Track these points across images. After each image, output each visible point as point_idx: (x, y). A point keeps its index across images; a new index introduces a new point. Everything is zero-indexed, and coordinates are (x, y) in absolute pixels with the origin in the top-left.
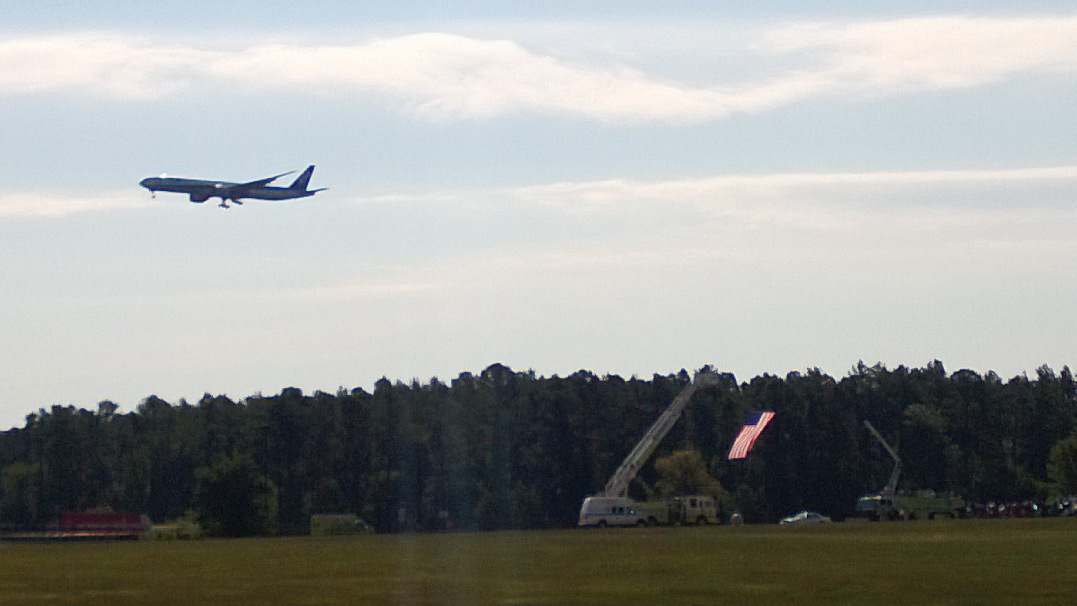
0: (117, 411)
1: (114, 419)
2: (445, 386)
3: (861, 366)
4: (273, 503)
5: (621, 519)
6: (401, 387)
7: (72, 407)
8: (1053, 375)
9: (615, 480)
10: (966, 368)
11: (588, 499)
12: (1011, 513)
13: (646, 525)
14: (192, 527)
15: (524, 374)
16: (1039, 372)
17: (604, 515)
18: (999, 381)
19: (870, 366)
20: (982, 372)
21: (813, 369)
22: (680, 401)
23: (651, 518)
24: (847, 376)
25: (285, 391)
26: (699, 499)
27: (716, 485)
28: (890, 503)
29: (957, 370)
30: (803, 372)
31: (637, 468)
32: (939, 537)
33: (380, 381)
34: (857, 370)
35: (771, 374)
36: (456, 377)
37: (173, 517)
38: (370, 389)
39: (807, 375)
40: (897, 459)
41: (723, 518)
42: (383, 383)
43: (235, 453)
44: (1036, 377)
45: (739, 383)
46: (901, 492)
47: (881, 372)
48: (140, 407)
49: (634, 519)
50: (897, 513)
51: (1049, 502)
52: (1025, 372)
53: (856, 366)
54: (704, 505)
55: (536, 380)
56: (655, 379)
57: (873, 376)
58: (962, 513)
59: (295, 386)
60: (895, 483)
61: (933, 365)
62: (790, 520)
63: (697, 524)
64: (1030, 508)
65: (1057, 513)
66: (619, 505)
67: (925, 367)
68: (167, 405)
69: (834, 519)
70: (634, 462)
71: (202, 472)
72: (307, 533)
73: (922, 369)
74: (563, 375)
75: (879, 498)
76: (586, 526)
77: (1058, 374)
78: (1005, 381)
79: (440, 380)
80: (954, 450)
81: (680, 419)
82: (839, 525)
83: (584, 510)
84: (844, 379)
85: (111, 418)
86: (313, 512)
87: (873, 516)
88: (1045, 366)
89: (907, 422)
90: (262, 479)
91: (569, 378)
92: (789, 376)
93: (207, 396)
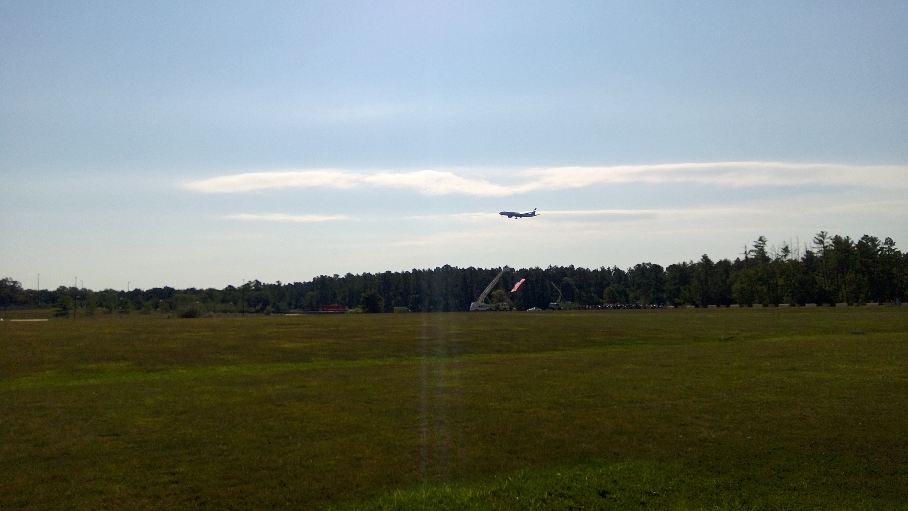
0: (339, 277)
1: (338, 280)
2: (432, 271)
3: (550, 266)
4: (383, 304)
5: (482, 309)
6: (420, 271)
7: (326, 276)
8: (605, 269)
9: (480, 298)
10: (580, 267)
11: (472, 303)
12: (593, 308)
13: (489, 311)
14: (360, 310)
15: (455, 268)
16: (601, 268)
17: (477, 308)
18: (590, 271)
19: (553, 266)
20: (585, 268)
21: (537, 267)
22: (499, 275)
23: (490, 309)
24: (547, 269)
25: (386, 272)
26: (504, 303)
27: (509, 300)
28: (558, 305)
29: (578, 268)
30: (534, 268)
31: (487, 294)
32: (572, 315)
33: (413, 269)
34: (549, 267)
35: (525, 268)
36: (435, 268)
37: (355, 308)
38: (411, 272)
39: (535, 268)
40: (560, 292)
41: (511, 309)
42: (414, 270)
43: (372, 289)
44: (600, 270)
45: (516, 271)
46: (562, 302)
47: (556, 268)
48: (345, 276)
49: (485, 309)
50: (560, 308)
51: (604, 305)
52: (597, 268)
53: (549, 266)
54: (505, 305)
55: (458, 270)
56: (492, 269)
57: (554, 269)
58: (579, 308)
59: (389, 271)
60: (560, 299)
61: (571, 266)
62: (530, 310)
63: (503, 311)
64: (598, 307)
65: (606, 308)
66: (481, 305)
67: (569, 267)
68: (353, 275)
69: (542, 310)
70: (486, 293)
71: (363, 294)
72: (393, 312)
73: (568, 267)
74: (466, 268)
75: (555, 304)
76: (472, 311)
77: (606, 269)
78: (591, 271)
79: (431, 269)
80: (577, 291)
81: (499, 281)
82: (544, 311)
83: (471, 306)
84: (546, 270)
85: (337, 279)
86: (394, 306)
87: (554, 309)
88: (603, 267)
89: (563, 282)
90: (380, 297)
91: (467, 269)
92: (530, 269)
93: (364, 273)
